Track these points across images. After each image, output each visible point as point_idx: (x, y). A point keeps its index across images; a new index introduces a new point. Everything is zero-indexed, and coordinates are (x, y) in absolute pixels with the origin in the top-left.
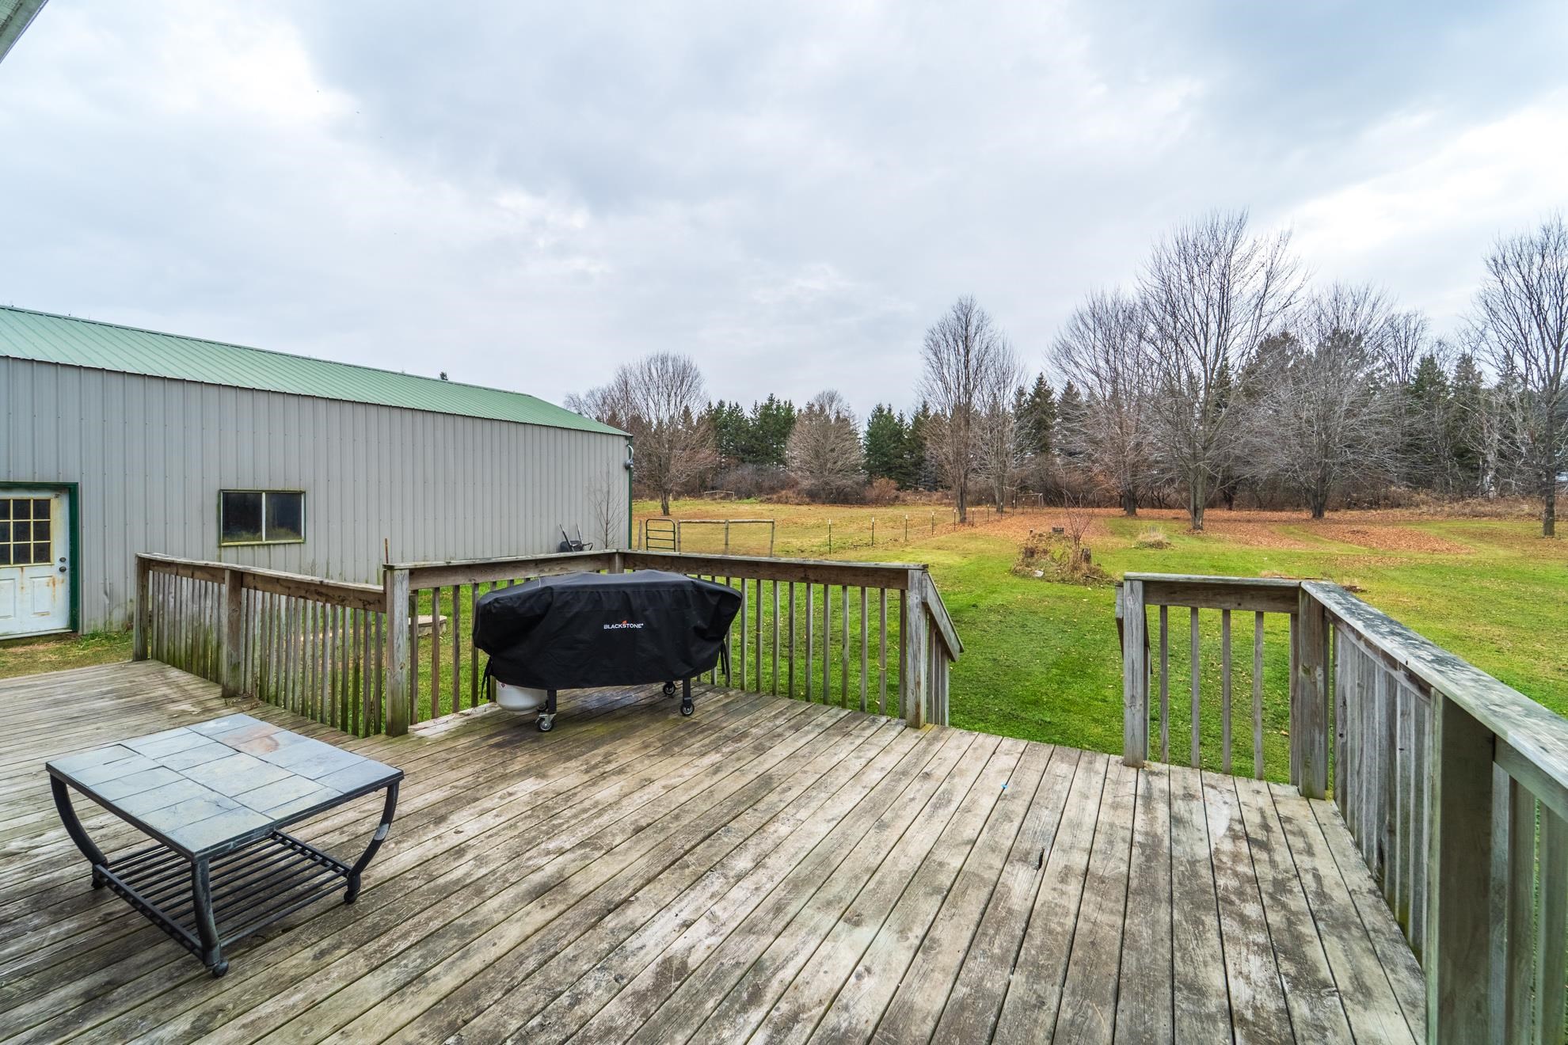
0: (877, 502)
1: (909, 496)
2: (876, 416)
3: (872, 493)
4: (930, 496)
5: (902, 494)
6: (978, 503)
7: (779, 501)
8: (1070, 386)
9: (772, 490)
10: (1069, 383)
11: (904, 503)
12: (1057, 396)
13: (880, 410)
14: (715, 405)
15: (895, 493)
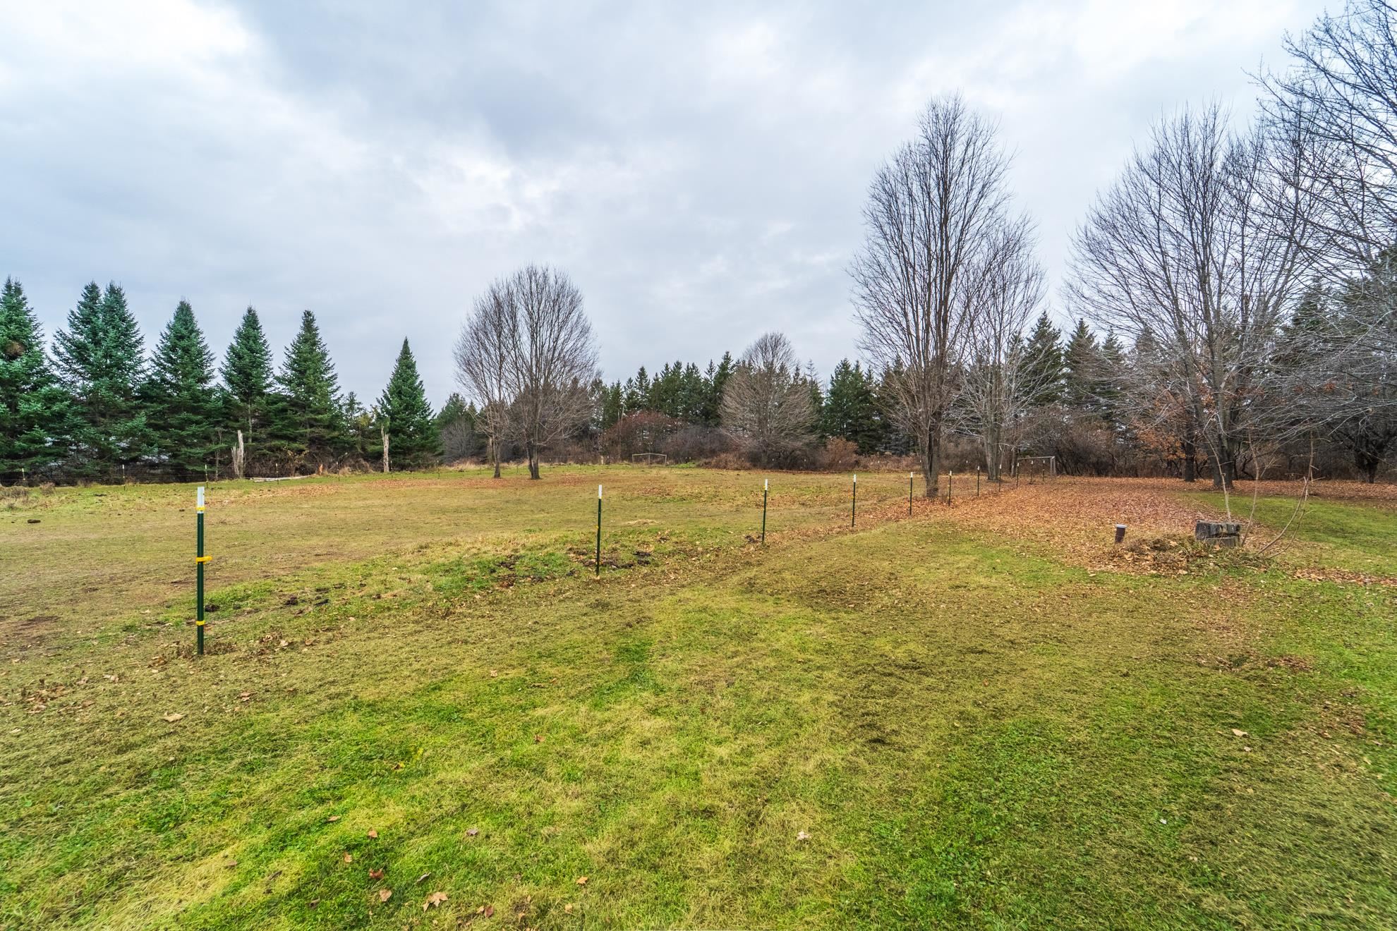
0: (831, 467)
1: (873, 462)
2: (840, 373)
3: (826, 458)
4: (899, 462)
5: (863, 459)
6: (960, 470)
7: (717, 466)
8: (1082, 328)
9: (713, 453)
10: (1081, 323)
11: (866, 469)
12: (1064, 341)
13: (845, 365)
14: (671, 366)
15: (854, 457)
